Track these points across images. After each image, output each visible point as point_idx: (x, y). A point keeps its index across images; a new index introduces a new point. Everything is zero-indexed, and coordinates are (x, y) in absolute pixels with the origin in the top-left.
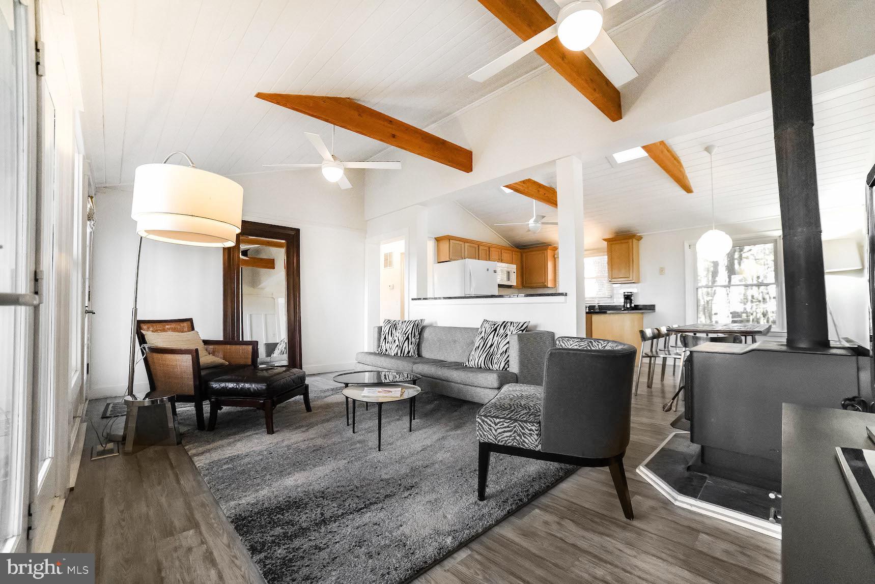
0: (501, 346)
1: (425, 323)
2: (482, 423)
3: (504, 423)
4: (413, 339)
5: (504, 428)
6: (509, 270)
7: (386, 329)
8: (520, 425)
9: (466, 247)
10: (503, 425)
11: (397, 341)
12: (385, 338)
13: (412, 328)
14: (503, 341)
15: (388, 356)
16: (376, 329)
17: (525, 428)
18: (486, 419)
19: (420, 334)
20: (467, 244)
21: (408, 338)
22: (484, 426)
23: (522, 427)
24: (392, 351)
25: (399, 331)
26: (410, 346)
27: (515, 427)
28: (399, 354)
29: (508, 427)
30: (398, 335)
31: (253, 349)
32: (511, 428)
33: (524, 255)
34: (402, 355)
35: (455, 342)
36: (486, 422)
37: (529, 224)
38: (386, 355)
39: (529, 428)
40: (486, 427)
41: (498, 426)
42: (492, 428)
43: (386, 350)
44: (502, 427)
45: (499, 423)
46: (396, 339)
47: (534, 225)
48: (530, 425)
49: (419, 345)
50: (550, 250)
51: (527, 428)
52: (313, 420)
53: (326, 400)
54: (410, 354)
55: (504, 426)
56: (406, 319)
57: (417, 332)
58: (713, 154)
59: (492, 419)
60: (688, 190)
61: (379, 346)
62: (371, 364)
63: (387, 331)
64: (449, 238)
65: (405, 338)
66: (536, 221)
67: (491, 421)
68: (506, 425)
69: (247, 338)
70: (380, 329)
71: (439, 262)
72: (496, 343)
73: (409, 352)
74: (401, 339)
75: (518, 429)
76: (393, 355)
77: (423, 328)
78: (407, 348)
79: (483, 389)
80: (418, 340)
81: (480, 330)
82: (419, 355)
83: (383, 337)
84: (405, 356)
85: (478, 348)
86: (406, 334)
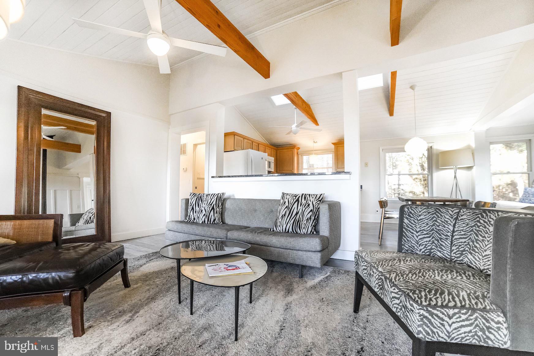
0: (306, 214)
1: (226, 196)
2: (430, 317)
3: (461, 315)
4: (218, 209)
5: (461, 321)
6: (270, 160)
7: (193, 201)
8: (482, 316)
9: (245, 142)
10: (460, 317)
11: (204, 211)
12: (193, 208)
13: (215, 199)
14: (306, 209)
15: (197, 224)
16: (184, 201)
17: (490, 320)
18: (435, 312)
19: (222, 205)
20: (246, 140)
21: (213, 208)
22: (433, 320)
23: (485, 319)
24: (200, 220)
25: (206, 203)
26: (215, 215)
27: (476, 319)
28: (206, 222)
29: (467, 319)
30: (204, 206)
31: (55, 223)
32: (471, 322)
33: (278, 151)
34: (209, 223)
35: (255, 210)
36: (437, 316)
37: (292, 128)
38: (193, 223)
39: (496, 320)
40: (436, 322)
41: (453, 320)
42: (445, 323)
43: (194, 219)
44: (458, 320)
45: (455, 314)
46: (203, 209)
47: (295, 129)
48: (495, 316)
49: (222, 214)
50: (296, 149)
51: (493, 320)
52: (135, 299)
53: (142, 269)
54: (216, 222)
55: (461, 319)
56: (211, 193)
57: (220, 204)
58: (415, 91)
59: (442, 310)
60: (391, 113)
61: (186, 215)
62: (183, 232)
63: (194, 202)
64: (234, 134)
65: (211, 208)
66: (297, 126)
67: (443, 314)
68: (464, 317)
69: (50, 210)
70: (187, 200)
71: (225, 152)
72: (301, 211)
73: (214, 220)
74: (208, 209)
75: (481, 321)
76: (201, 222)
77: (225, 200)
78: (213, 217)
79: (305, 253)
80: (221, 210)
81: (282, 201)
82: (224, 223)
83: (190, 208)
84: (211, 223)
85: (285, 215)
86: (211, 205)
